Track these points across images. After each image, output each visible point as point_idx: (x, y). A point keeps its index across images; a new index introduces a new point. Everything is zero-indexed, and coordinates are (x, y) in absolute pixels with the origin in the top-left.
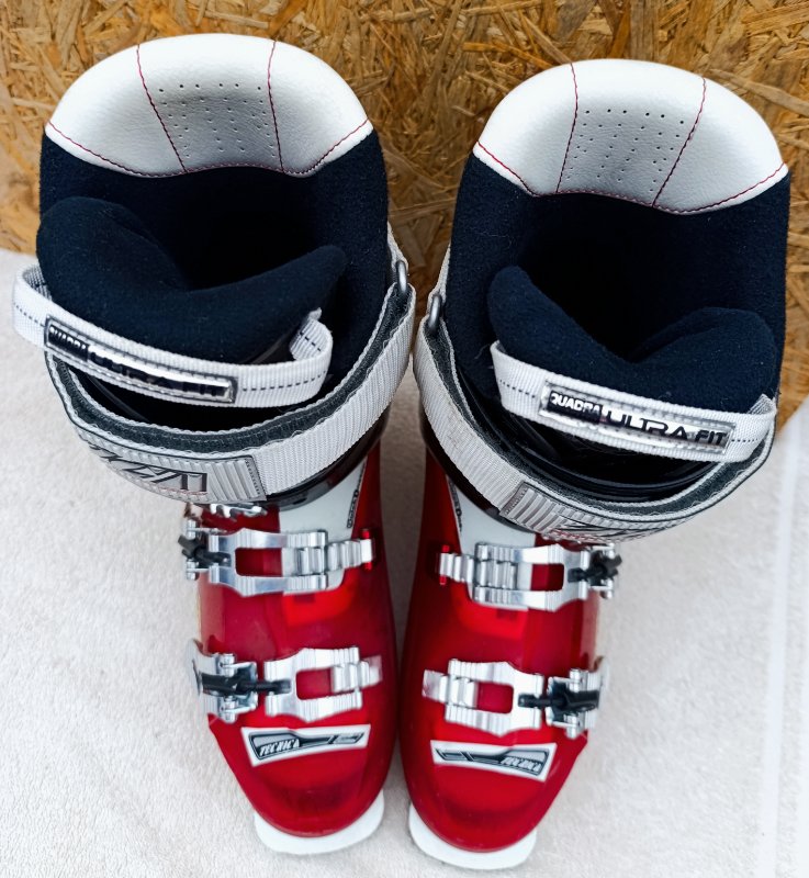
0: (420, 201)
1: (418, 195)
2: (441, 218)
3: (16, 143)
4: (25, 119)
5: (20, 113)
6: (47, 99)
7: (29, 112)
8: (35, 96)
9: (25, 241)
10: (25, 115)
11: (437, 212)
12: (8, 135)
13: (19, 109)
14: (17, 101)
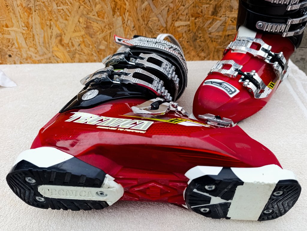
0: (162, 4)
1: (161, 2)
2: (168, 8)
3: (58, 22)
4: (61, 13)
5: (59, 12)
6: (67, 4)
7: (62, 11)
8: (63, 4)
9: (59, 58)
10: (61, 12)
11: (166, 7)
12: (56, 21)
13: (59, 10)
14: (59, 8)
